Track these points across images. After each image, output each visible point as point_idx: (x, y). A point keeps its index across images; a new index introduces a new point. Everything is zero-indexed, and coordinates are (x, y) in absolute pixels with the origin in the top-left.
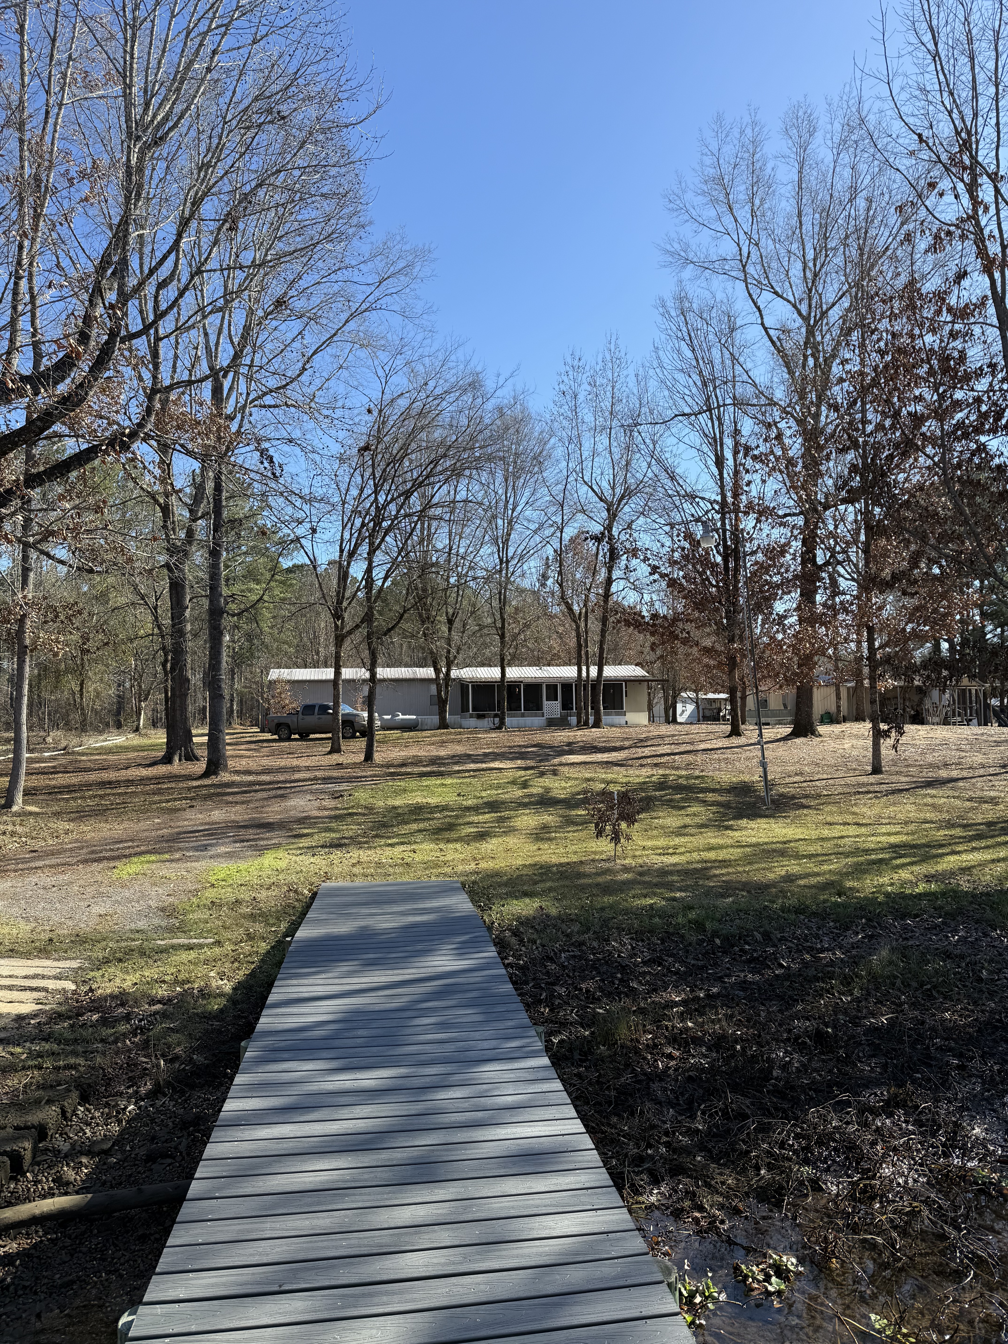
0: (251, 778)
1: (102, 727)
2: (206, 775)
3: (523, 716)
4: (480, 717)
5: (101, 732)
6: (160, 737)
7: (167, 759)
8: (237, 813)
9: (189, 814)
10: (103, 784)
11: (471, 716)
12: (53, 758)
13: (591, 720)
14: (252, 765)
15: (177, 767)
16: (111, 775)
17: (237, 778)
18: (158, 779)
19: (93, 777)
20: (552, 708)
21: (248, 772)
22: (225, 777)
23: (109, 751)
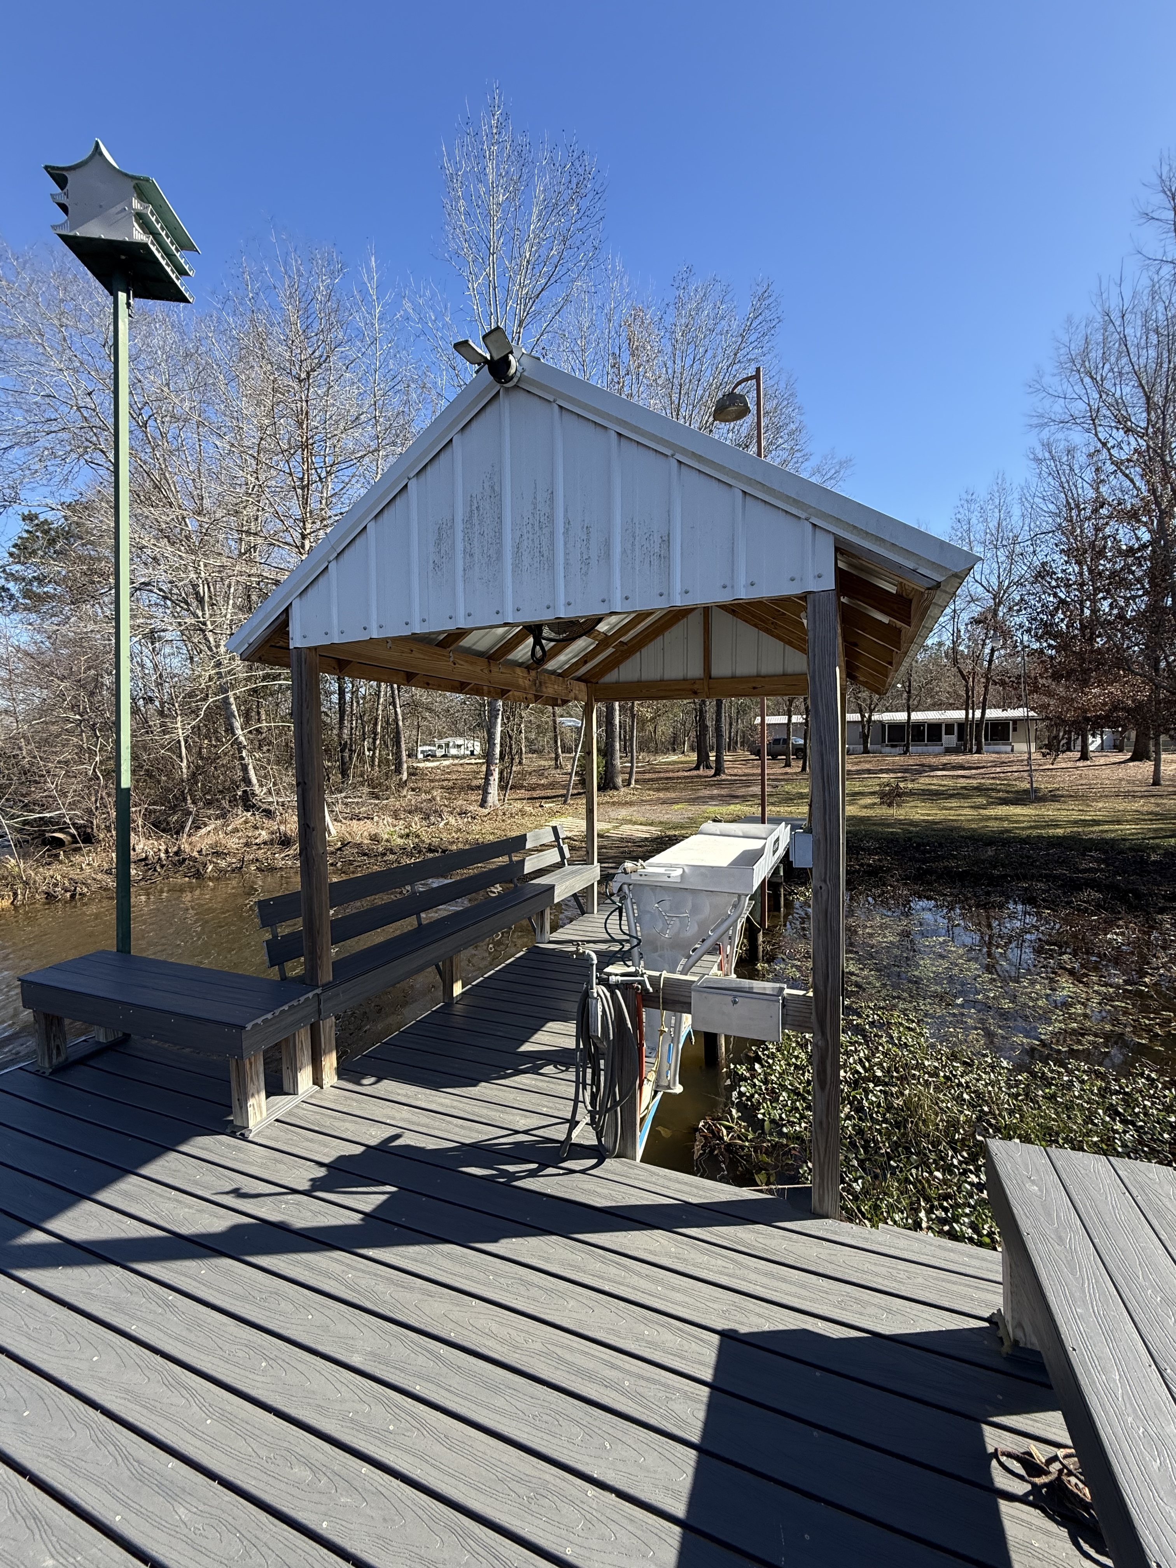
0: (733, 778)
1: (666, 751)
2: (714, 776)
3: (926, 745)
4: (893, 746)
5: (665, 754)
6: (694, 757)
7: (697, 768)
8: (724, 792)
9: (703, 791)
10: (667, 778)
11: (887, 746)
12: (643, 767)
13: (975, 748)
14: (740, 772)
15: (701, 772)
16: (671, 775)
17: (729, 778)
18: (692, 777)
19: (662, 775)
20: (949, 740)
21: (736, 775)
22: (723, 777)
23: (669, 763)
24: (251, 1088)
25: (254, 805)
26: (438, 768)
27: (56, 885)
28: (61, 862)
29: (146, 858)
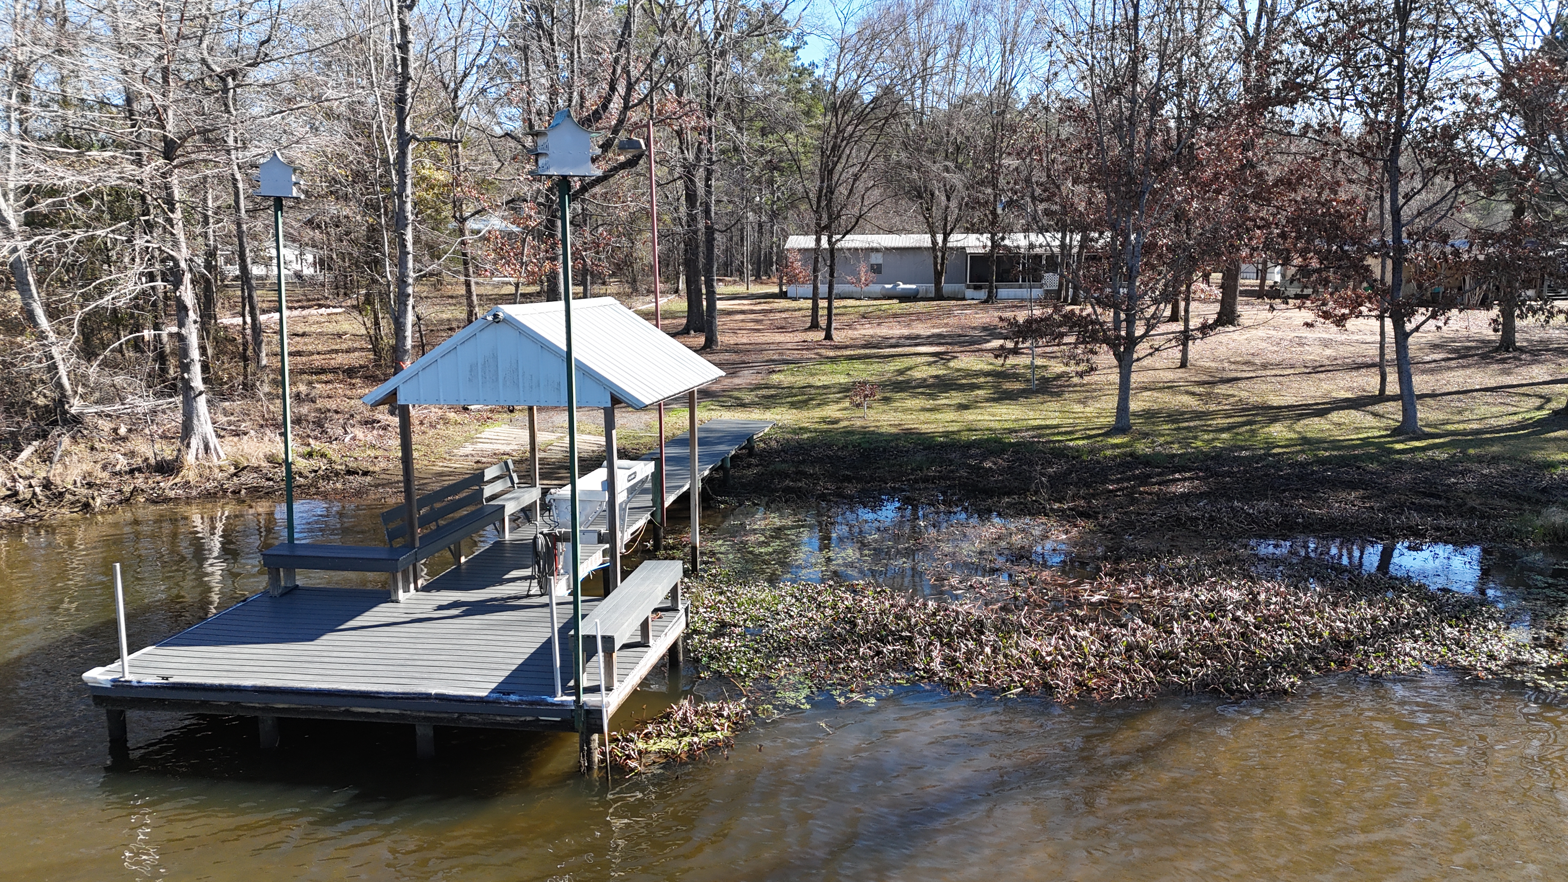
2: (703, 348)
3: (1020, 287)
4: (977, 288)
7: (686, 331)
11: (969, 287)
15: (690, 338)
20: (1051, 279)
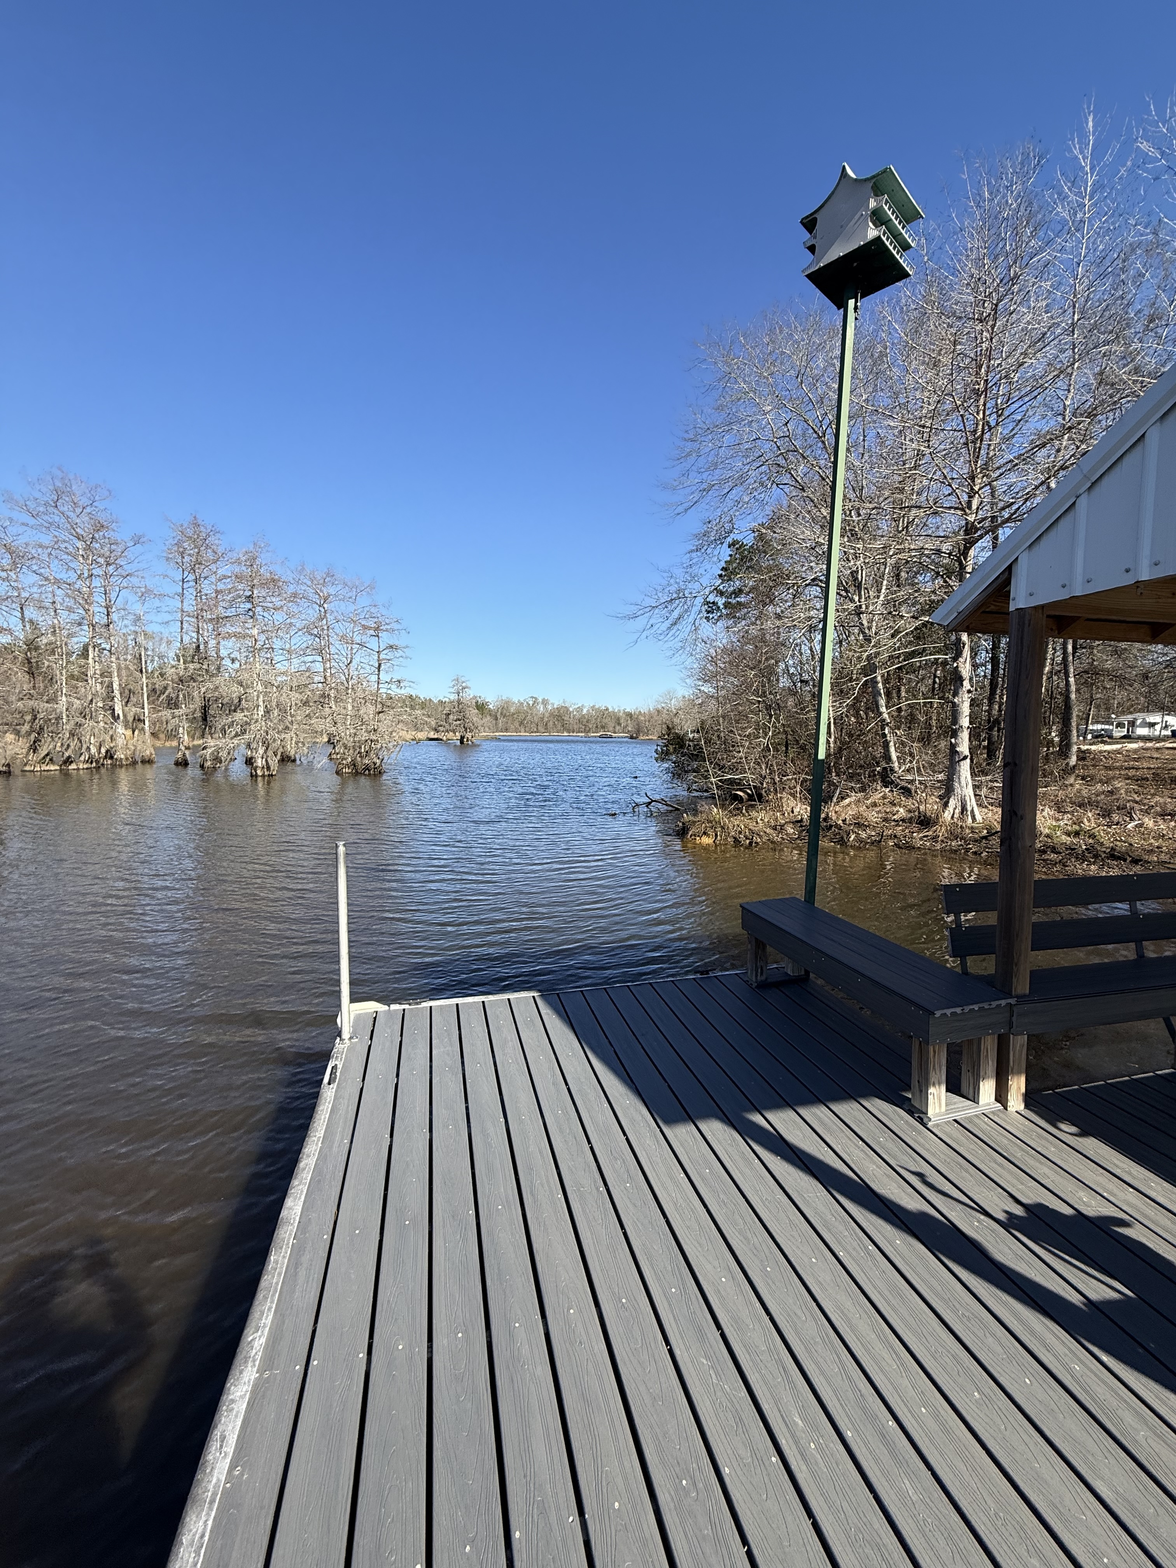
24: (933, 1077)
25: (892, 782)
26: (1118, 752)
27: (740, 833)
28: (744, 815)
29: (801, 821)
